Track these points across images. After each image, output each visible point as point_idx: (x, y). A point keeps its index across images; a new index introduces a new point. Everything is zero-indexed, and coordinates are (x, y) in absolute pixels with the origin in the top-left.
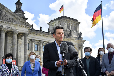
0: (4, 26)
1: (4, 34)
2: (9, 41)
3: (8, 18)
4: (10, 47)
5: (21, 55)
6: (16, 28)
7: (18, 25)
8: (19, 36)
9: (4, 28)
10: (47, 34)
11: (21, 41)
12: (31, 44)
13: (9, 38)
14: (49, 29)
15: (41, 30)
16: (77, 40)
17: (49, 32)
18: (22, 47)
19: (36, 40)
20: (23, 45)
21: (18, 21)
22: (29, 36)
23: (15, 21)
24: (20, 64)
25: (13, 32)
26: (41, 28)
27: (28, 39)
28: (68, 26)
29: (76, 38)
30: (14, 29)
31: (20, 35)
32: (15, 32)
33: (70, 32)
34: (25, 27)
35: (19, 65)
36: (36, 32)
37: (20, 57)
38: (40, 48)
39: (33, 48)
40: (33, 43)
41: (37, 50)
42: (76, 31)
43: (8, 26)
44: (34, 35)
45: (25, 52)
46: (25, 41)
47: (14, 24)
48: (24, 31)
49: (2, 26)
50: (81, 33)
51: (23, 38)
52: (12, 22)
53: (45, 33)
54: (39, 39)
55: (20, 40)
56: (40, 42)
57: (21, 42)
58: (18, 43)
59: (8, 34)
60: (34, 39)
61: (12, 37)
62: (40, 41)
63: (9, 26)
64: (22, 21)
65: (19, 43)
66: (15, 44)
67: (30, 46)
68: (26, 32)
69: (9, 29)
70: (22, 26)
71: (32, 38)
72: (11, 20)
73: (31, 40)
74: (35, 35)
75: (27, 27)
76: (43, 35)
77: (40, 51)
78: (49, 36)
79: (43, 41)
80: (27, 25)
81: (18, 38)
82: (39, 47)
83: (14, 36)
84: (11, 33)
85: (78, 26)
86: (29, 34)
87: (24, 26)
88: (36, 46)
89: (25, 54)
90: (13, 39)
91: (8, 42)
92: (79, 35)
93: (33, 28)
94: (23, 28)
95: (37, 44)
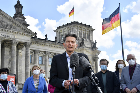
2: (6, 53)
3: (6, 24)
4: (8, 60)
5: (21, 70)
6: (15, 37)
7: (18, 33)
8: (19, 47)
9: (0, 37)
10: (54, 43)
11: (22, 52)
12: (34, 56)
13: (6, 49)
14: (56, 38)
15: (46, 39)
16: (90, 51)
17: (56, 41)
18: (23, 60)
19: (41, 51)
20: (24, 58)
21: (18, 28)
22: (31, 46)
23: (14, 28)
24: (21, 81)
25: (11, 41)
26: (46, 36)
27: (30, 50)
28: (80, 34)
29: (90, 48)
30: (13, 38)
31: (20, 45)
32: (14, 41)
33: (83, 40)
34: (27, 35)
35: (19, 82)
36: (40, 41)
37: (21, 72)
38: (46, 60)
39: (37, 61)
40: (37, 55)
41: (42, 64)
42: (90, 40)
43: (5, 34)
44: (38, 44)
45: (26, 66)
46: (26, 52)
47: (13, 32)
48: (25, 40)
50: (96, 42)
51: (24, 48)
52: (10, 29)
53: (51, 42)
54: (44, 49)
55: (20, 51)
57: (21, 54)
58: (17, 55)
59: (5, 44)
60: (38, 49)
61: (11, 48)
62: (45, 52)
63: (7, 34)
64: (22, 28)
65: (19, 55)
66: (14, 56)
67: (33, 58)
68: (28, 42)
69: (6, 38)
70: (22, 34)
71: (36, 49)
72: (9, 27)
73: (34, 51)
74: (38, 46)
75: (29, 35)
76: (48, 44)
77: (45, 64)
78: (57, 46)
79: (49, 52)
80: (29, 33)
81: (18, 49)
82: (44, 59)
83: (13, 46)
84: (8, 42)
85: (92, 34)
86: (31, 44)
87: (25, 34)
88: (40, 59)
89: (26, 69)
90: (11, 50)
92: (93, 45)
93: (36, 37)
94: (25, 36)
95: (41, 55)
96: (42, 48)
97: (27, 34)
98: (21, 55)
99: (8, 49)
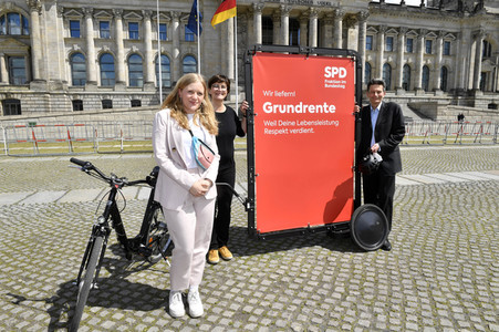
0: (315, 3)
1: (315, 22)
6: (341, 4)
8: (349, 21)
9: (315, 6)
10: (418, 10)
12: (377, 37)
13: (328, 28)
15: (402, 3)
17: (422, 5)
19: (390, 28)
22: (369, 18)
25: (334, 12)
27: (370, 26)
30: (336, 5)
32: (338, 13)
38: (399, 44)
39: (382, 47)
40: (383, 36)
41: (392, 51)
44: (385, 15)
46: (361, 30)
48: (357, 7)
49: (312, 2)
53: (413, 9)
54: (395, 23)
55: (350, 30)
56: (399, 31)
57: (352, 34)
60: (384, 24)
61: (333, 24)
62: (398, 29)
63: (326, 1)
66: (337, 40)
68: (363, 10)
71: (381, 24)
73: (377, 27)
76: (406, 13)
77: (398, 52)
78: (423, 15)
82: (395, 42)
83: (336, 21)
84: (330, 15)
90: (334, 28)
91: (326, 35)
93: (382, 0)
95: (391, 35)
96: (393, 21)
99: (331, 27)
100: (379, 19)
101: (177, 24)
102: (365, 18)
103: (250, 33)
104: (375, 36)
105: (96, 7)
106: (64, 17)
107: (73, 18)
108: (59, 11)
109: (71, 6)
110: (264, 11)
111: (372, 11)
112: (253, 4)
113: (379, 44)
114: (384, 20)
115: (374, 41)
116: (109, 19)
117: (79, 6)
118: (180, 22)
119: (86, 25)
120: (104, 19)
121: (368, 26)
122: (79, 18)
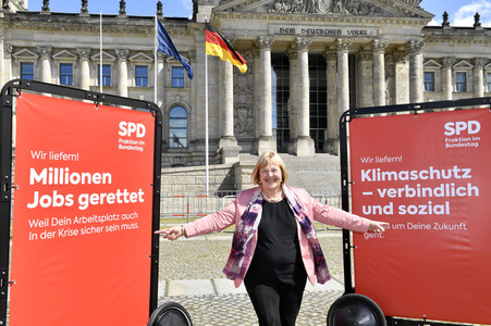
0: (344, 32)
1: (346, 56)
3: (357, 5)
4: (370, 88)
6: (381, 32)
7: (386, 21)
9: (345, 37)
11: (404, 68)
12: (442, 73)
15: (477, 24)
19: (460, 60)
21: (387, 8)
23: (378, 11)
25: (371, 43)
26: (477, 17)
30: (375, 34)
31: (396, 53)
32: (376, 44)
34: (410, 23)
36: (458, 33)
40: (450, 71)
41: (465, 91)
43: (356, 29)
44: (451, 43)
46: (412, 65)
47: (373, 22)
48: (405, 36)
49: (339, 31)
52: (367, 15)
54: (468, 53)
55: (398, 66)
56: (473, 64)
57: (403, 71)
59: (363, 53)
60: (450, 55)
61: (372, 59)
62: (472, 61)
63: (359, 29)
66: (379, 79)
68: (414, 38)
69: (359, 40)
70: (398, 23)
71: (445, 55)
72: (364, 10)
73: (440, 61)
75: (416, 23)
76: (482, 38)
79: (485, 59)
80: (416, 16)
82: (469, 79)
83: (376, 55)
87: (404, 22)
91: (364, 74)
93: (445, 23)
94: (404, 27)
95: (462, 70)
96: (464, 51)
97: (409, 19)
98: (403, 74)
99: (370, 63)
100: (443, 49)
101: (161, 66)
102: (417, 49)
103: (257, 76)
104: (437, 72)
105: (55, 45)
106: (13, 59)
107: (24, 59)
108: (6, 51)
109: (23, 44)
110: (274, 46)
111: (430, 40)
112: (258, 38)
113: (444, 82)
114: (449, 49)
115: (437, 79)
116: (72, 61)
117: (34, 44)
118: (165, 63)
119: (41, 68)
120: (66, 60)
121: (426, 60)
122: (33, 59)
